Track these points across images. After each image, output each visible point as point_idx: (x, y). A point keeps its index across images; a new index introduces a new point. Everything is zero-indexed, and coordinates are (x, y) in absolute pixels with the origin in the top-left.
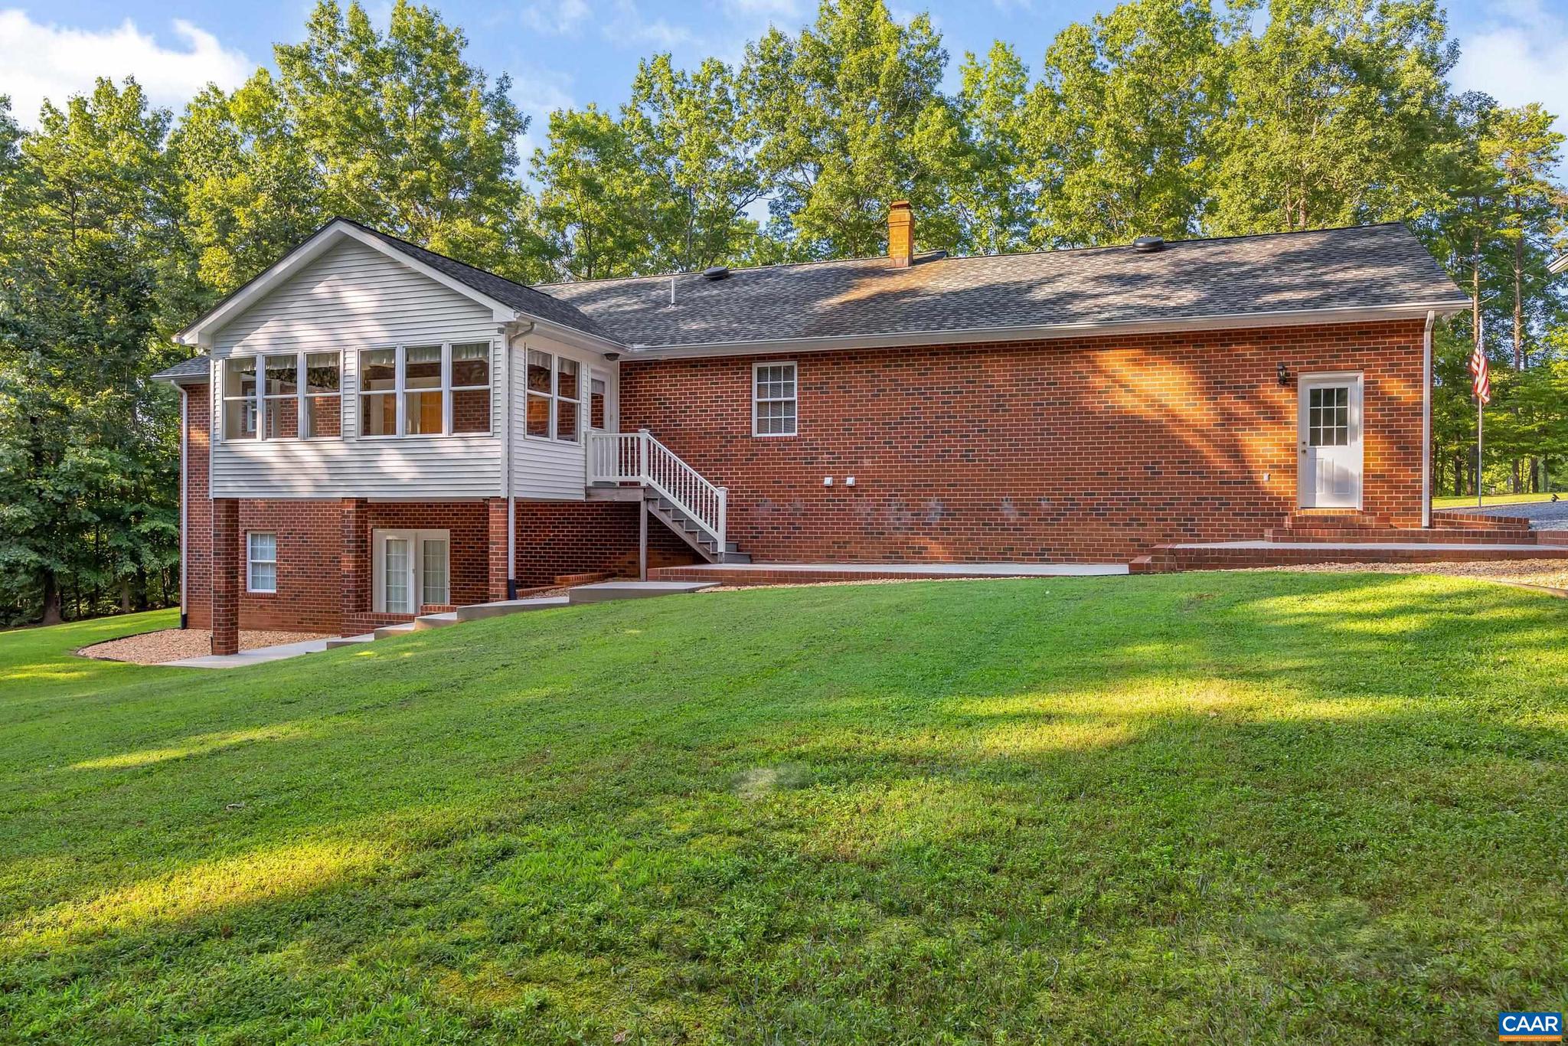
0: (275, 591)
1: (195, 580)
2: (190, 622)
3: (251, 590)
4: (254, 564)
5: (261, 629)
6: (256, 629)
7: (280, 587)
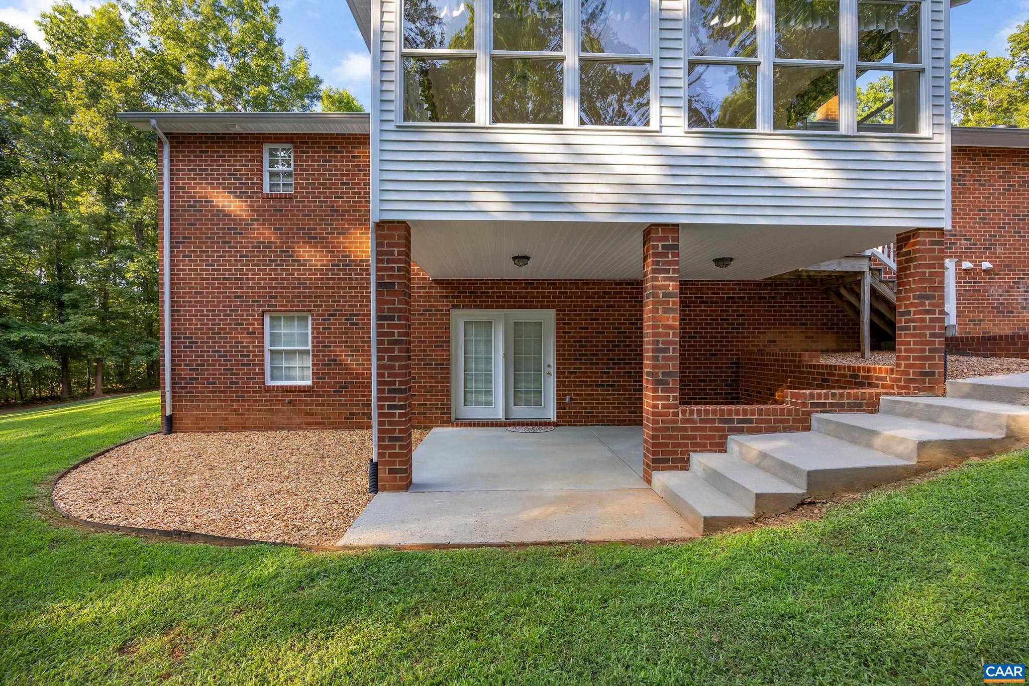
0: (310, 383)
1: (184, 371)
2: (177, 425)
3: (269, 382)
4: (272, 352)
5: (290, 429)
6: (283, 429)
7: (316, 376)
